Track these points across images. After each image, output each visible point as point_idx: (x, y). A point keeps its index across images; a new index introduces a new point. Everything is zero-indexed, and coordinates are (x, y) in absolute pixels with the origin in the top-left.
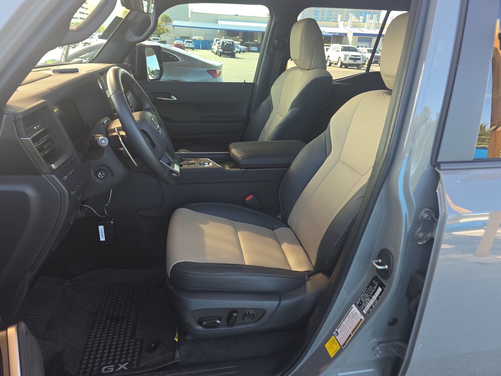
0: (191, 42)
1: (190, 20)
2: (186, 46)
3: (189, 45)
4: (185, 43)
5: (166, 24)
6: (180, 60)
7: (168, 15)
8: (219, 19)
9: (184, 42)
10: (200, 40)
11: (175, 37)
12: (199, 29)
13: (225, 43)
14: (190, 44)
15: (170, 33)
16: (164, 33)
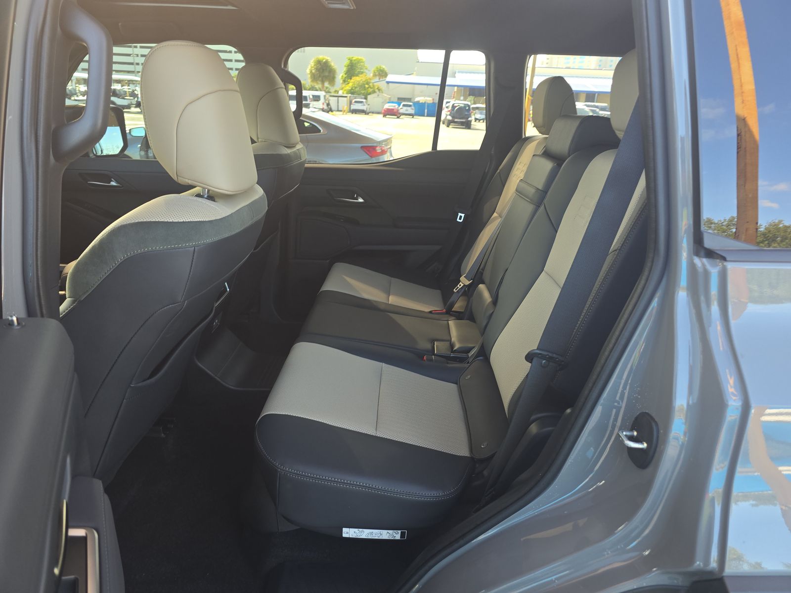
0: (410, 106)
1: (415, 73)
2: (401, 111)
3: (407, 110)
4: (401, 106)
5: (379, 79)
6: (322, 131)
8: (457, 71)
9: (399, 106)
10: (425, 103)
11: (390, 98)
12: (426, 86)
13: (456, 107)
14: (409, 108)
15: (382, 93)
16: (373, 93)
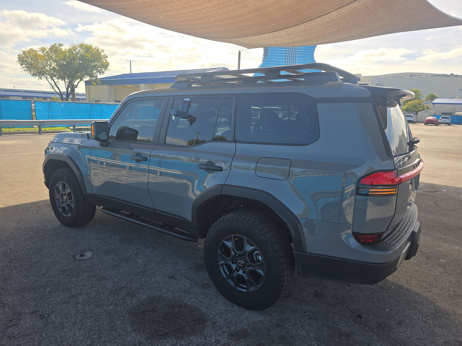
2: (439, 121)
3: (444, 121)
4: (440, 118)
7: (435, 94)
14: (446, 119)
15: (429, 110)
16: (423, 110)
